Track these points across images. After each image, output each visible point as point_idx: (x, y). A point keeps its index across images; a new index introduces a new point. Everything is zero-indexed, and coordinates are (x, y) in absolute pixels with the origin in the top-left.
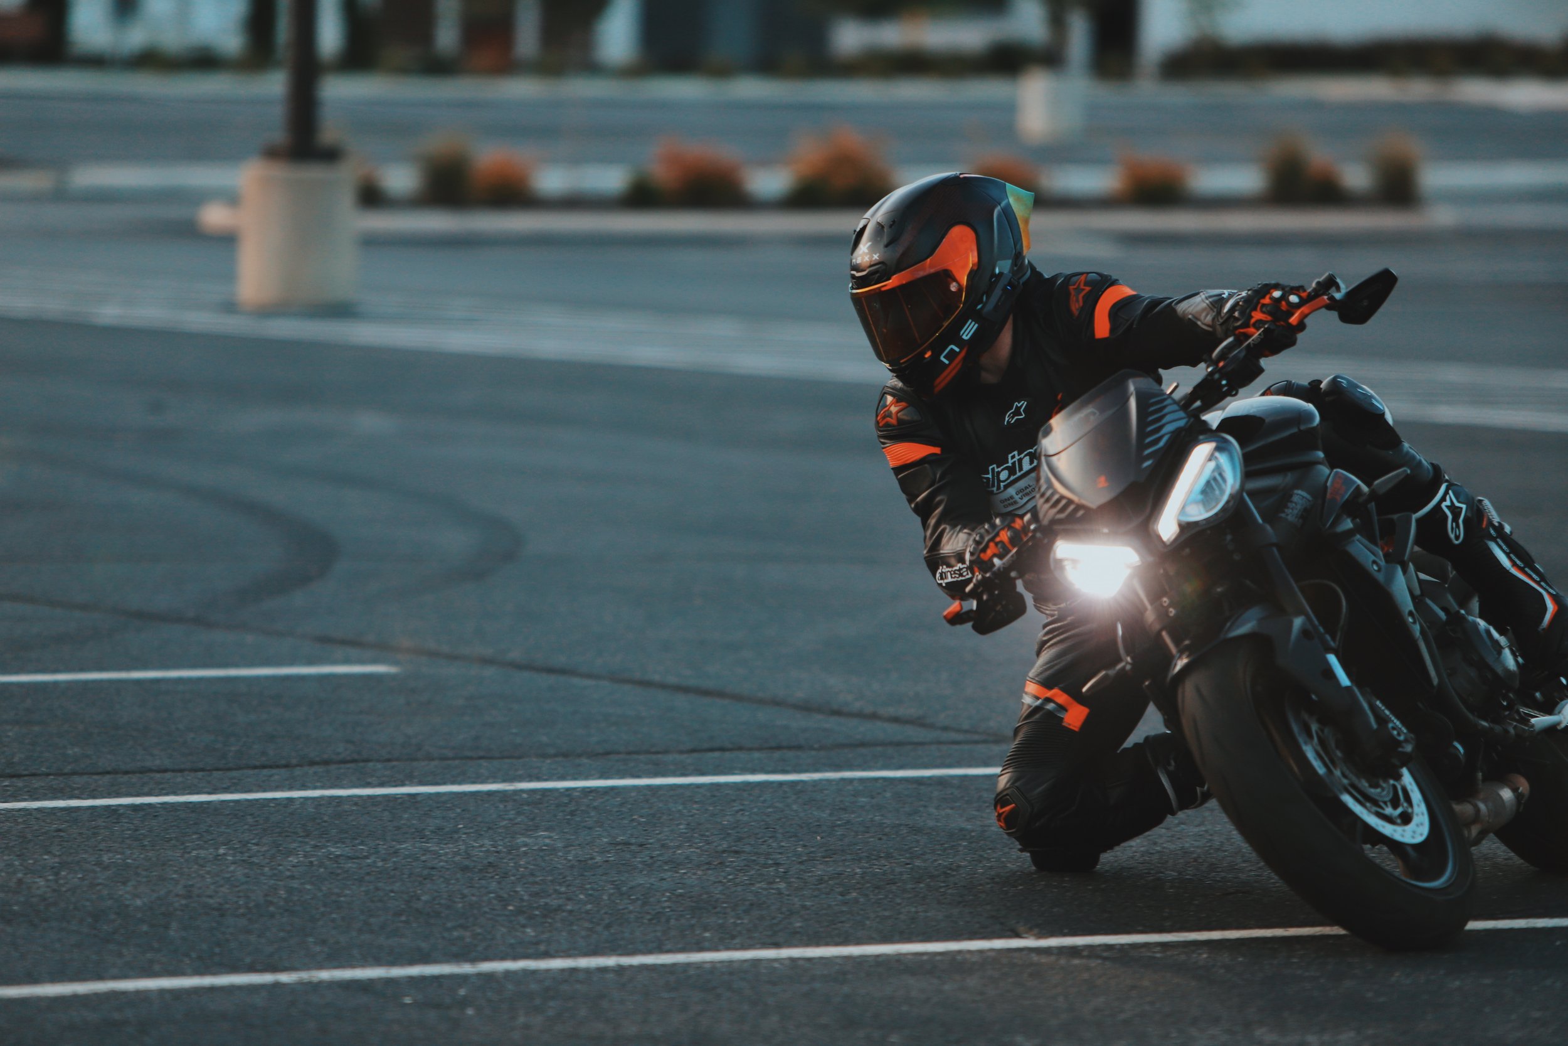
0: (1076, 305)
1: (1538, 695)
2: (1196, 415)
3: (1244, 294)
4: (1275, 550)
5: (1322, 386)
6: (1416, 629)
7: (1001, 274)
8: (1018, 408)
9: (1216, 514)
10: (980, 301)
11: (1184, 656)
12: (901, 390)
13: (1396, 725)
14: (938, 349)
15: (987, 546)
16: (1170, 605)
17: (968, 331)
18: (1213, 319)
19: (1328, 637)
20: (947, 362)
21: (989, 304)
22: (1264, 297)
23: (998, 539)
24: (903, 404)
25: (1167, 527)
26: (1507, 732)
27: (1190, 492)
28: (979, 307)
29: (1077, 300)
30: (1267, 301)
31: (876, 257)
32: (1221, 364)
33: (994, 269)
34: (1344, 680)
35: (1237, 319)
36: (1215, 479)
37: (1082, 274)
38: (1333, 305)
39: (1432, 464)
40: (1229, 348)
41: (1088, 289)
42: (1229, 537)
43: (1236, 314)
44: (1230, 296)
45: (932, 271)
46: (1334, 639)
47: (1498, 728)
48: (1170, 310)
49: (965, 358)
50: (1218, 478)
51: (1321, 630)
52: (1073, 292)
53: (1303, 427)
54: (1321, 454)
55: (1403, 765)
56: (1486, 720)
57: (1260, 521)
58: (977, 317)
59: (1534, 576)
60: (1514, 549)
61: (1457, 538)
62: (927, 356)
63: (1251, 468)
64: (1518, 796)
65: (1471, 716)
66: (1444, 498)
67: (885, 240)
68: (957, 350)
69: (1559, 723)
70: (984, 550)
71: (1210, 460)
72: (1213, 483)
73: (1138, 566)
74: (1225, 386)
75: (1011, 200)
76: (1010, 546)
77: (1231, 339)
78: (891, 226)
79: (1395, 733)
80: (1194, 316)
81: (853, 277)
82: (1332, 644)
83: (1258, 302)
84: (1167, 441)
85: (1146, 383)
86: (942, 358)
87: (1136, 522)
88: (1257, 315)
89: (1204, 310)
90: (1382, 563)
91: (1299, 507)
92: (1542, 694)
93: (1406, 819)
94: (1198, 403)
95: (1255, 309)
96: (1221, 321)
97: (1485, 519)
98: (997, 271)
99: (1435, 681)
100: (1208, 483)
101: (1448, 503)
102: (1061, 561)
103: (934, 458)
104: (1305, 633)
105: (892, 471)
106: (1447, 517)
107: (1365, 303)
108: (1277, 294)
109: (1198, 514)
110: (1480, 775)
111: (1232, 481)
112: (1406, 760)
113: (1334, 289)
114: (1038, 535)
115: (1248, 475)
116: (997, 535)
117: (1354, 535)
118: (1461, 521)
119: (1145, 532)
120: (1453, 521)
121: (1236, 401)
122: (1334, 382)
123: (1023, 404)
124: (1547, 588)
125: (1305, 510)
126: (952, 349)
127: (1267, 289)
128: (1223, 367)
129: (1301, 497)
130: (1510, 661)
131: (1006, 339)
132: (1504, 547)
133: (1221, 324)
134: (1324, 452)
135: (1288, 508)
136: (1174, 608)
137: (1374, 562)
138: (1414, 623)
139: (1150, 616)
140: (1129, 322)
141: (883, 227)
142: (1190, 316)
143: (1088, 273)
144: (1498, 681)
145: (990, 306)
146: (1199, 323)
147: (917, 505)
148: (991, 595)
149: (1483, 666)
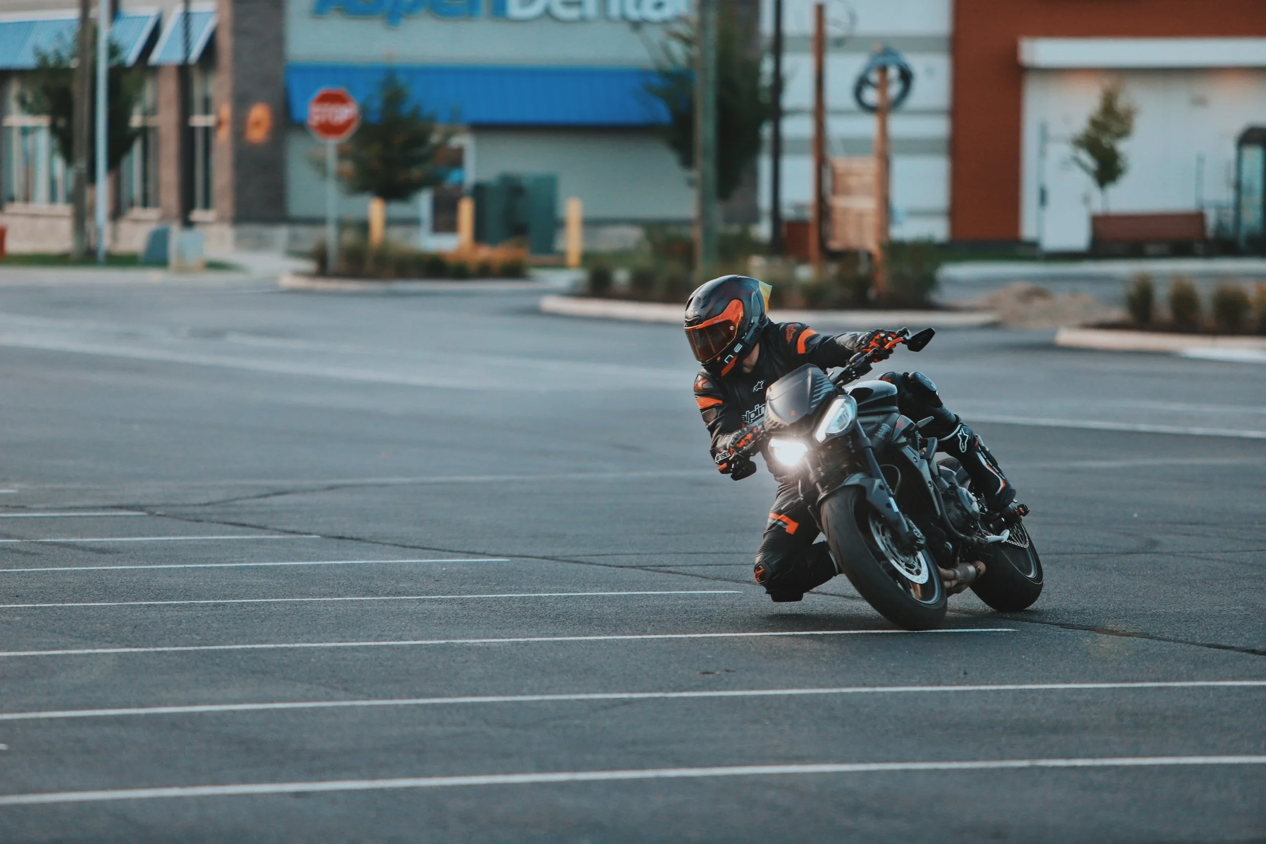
0: (789, 338)
1: (991, 525)
2: (840, 387)
3: (867, 333)
4: (870, 449)
5: (909, 376)
6: (932, 489)
7: (754, 323)
8: (760, 384)
9: (843, 431)
10: (744, 335)
11: (825, 492)
12: (706, 374)
13: (917, 532)
14: (724, 355)
15: (740, 441)
16: (822, 471)
17: (738, 348)
18: (853, 345)
19: (890, 490)
20: (727, 362)
21: (747, 337)
22: (876, 335)
23: (746, 438)
24: (705, 380)
25: (820, 435)
26: (973, 540)
27: (832, 420)
28: (743, 337)
29: (790, 335)
30: (877, 337)
31: (697, 313)
32: (853, 364)
33: (751, 321)
34: (896, 508)
35: (863, 345)
36: (844, 415)
37: (793, 323)
38: (905, 342)
39: (955, 415)
40: (858, 357)
41: (795, 330)
42: (850, 442)
43: (863, 342)
44: (862, 334)
45: (722, 320)
46: (893, 491)
47: (969, 538)
48: (833, 341)
49: (736, 361)
50: (846, 415)
51: (888, 486)
52: (788, 331)
53: (889, 395)
54: (896, 408)
55: (919, 550)
56: (963, 534)
57: (865, 436)
58: (742, 342)
59: (996, 470)
60: (989, 457)
61: (963, 450)
62: (718, 359)
63: (861, 411)
64: (978, 571)
65: (955, 531)
66: (959, 432)
67: (701, 305)
68: (732, 357)
69: (1002, 540)
70: (739, 443)
71: (842, 407)
72: (843, 417)
73: (806, 452)
74: (854, 374)
75: (761, 289)
76: (751, 440)
77: (859, 353)
78: (704, 299)
79: (916, 534)
80: (844, 344)
81: (686, 321)
82: (892, 493)
83: (873, 338)
84: (823, 397)
85: (817, 371)
86: (725, 361)
87: (807, 432)
88: (872, 344)
89: (848, 341)
90: (919, 459)
91: (884, 431)
92: (993, 525)
93: (918, 573)
94: (842, 382)
95: (872, 340)
96: (857, 345)
97: (977, 442)
98: (752, 322)
99: (939, 513)
100: (841, 417)
101: (961, 434)
102: (772, 447)
103: (717, 405)
104: (881, 487)
105: (700, 411)
106: (959, 440)
107: (920, 342)
108: (882, 335)
109: (836, 430)
110: (958, 558)
111: (851, 415)
112: (920, 548)
113: (906, 334)
114: (765, 435)
115: (859, 415)
116: (745, 436)
117: (906, 445)
118: (966, 442)
119: (810, 437)
120: (962, 442)
121: (859, 382)
122: (915, 375)
123: (762, 382)
124: (1002, 476)
125: (887, 433)
126: (730, 357)
127: (878, 332)
128: (853, 366)
129: (885, 427)
130: (976, 507)
131: (755, 353)
132: (984, 456)
133: (856, 347)
134: (899, 407)
135: (879, 431)
136: (824, 472)
137: (914, 458)
138: (931, 487)
139: (812, 477)
140: (813, 347)
141: (700, 299)
142: (842, 344)
143: (795, 323)
144: (970, 517)
145: (748, 338)
146: (846, 347)
147: (709, 427)
148: (740, 462)
149: (963, 509)
